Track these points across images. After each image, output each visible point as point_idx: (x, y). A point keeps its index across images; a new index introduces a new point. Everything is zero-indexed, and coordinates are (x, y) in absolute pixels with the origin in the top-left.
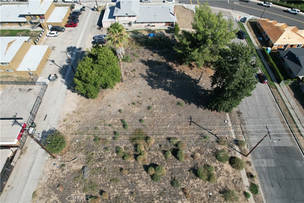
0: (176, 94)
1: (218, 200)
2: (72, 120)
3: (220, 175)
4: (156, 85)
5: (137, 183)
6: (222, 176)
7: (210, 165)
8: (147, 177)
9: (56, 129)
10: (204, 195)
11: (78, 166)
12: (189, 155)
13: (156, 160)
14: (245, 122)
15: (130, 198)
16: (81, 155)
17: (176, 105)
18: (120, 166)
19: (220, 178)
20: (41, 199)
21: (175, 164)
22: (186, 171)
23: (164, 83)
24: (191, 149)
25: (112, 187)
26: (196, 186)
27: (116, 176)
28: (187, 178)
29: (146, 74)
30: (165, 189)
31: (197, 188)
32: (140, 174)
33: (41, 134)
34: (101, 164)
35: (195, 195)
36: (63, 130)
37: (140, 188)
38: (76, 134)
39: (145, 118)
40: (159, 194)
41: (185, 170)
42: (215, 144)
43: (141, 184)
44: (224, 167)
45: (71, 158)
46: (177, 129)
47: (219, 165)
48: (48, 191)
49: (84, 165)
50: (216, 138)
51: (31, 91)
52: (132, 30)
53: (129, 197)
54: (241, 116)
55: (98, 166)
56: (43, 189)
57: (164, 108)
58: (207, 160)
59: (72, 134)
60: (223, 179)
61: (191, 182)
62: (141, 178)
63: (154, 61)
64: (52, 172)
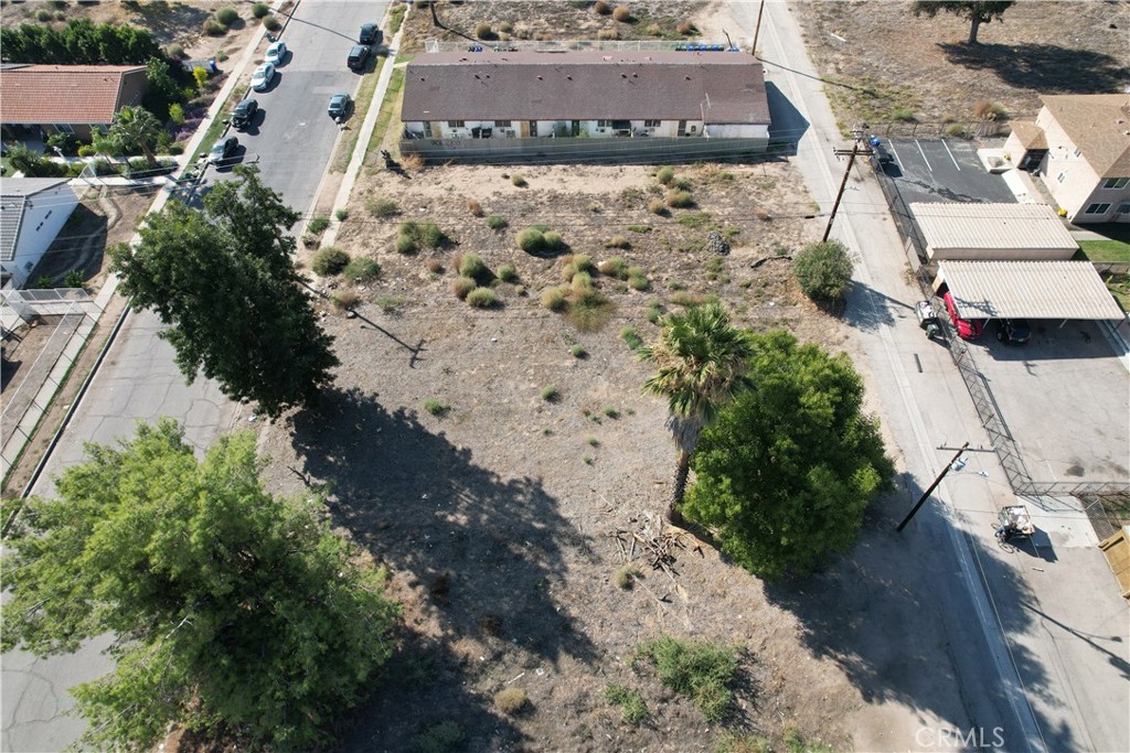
1: (410, 204)
3: (386, 240)
5: (587, 226)
6: (382, 239)
7: (402, 256)
10: (438, 208)
11: (742, 254)
15: (601, 204)
16: (745, 273)
17: (453, 406)
19: (388, 235)
22: (467, 243)
25: (646, 221)
28: (468, 231)
30: (524, 215)
31: (450, 218)
34: (685, 259)
35: (458, 208)
37: (579, 218)
38: (783, 319)
40: (537, 209)
41: (470, 244)
43: (577, 224)
44: (369, 253)
45: (769, 267)
47: (380, 256)
49: (728, 256)
51: (1069, 466)
53: (602, 207)
60: (382, 233)
61: (460, 226)
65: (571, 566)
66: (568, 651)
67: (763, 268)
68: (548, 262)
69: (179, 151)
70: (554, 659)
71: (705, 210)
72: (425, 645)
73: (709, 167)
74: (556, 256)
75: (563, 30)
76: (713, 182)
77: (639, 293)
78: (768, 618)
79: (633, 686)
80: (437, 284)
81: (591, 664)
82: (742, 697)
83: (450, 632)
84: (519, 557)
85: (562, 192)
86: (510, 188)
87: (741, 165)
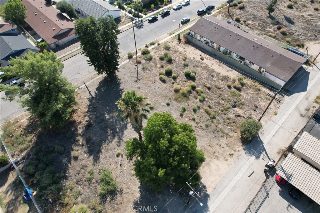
2: (224, 151)
11: (237, 111)
12: (163, 69)
22: (174, 65)
30: (194, 66)
31: (178, 57)
35: (182, 56)
36: (237, 146)
39: (163, 104)
40: (199, 67)
42: (143, 63)
44: (154, 55)
45: (241, 118)
49: (233, 108)
58: (158, 61)
59: (231, 137)
60: (161, 52)
61: (177, 60)
65: (113, 142)
66: (94, 156)
67: (239, 118)
68: (187, 80)
69: (145, 14)
70: (90, 155)
71: (241, 94)
72: (76, 133)
73: (256, 84)
74: (190, 80)
75: (260, 28)
76: (253, 88)
77: (199, 101)
78: (134, 190)
79: (95, 174)
80: (159, 69)
81: (94, 162)
82: (110, 197)
83: (82, 134)
84: (107, 132)
85: (209, 66)
86: (198, 59)
87: (267, 89)
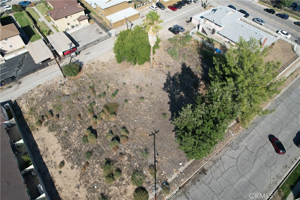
0: (173, 107)
1: (94, 196)
2: (96, 66)
3: (119, 186)
4: (169, 89)
5: (75, 130)
6: (119, 188)
7: (122, 172)
8: (83, 133)
9: (84, 64)
10: (92, 182)
11: (67, 92)
12: (121, 151)
13: (100, 131)
14: (198, 183)
15: (61, 133)
16: (75, 88)
17: (161, 114)
18: (81, 113)
19: (116, 188)
20: (38, 90)
21: (106, 146)
22: (104, 157)
23: (176, 92)
24: (128, 150)
25: (64, 119)
26: (96, 171)
27: (73, 115)
28: (98, 161)
29: (173, 75)
30: (80, 151)
31: (94, 173)
32: (83, 128)
33: (76, 60)
34: (76, 102)
35: (88, 175)
36: (86, 67)
37: (73, 135)
38: (88, 75)
39: (130, 102)
40: (74, 149)
41: (104, 155)
42: (147, 166)
43: (75, 133)
44: (128, 186)
45: (70, 85)
46: (137, 128)
47: (127, 180)
48: (44, 90)
49: (70, 94)
50: (154, 164)
51: (100, 34)
52: (210, 38)
53: (63, 132)
54: (201, 175)
55: (74, 101)
56: (43, 87)
57: (150, 108)
58: (125, 168)
59: (86, 73)
60: (116, 191)
61: (97, 166)
62: (80, 130)
63: (192, 72)
64: (56, 83)
68: (97, 130)
71: (51, 108)
76: (35, 112)
77: (96, 103)
85: (60, 148)
